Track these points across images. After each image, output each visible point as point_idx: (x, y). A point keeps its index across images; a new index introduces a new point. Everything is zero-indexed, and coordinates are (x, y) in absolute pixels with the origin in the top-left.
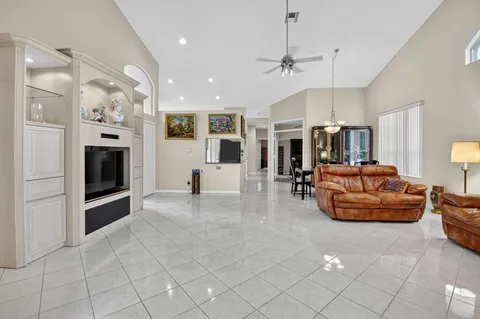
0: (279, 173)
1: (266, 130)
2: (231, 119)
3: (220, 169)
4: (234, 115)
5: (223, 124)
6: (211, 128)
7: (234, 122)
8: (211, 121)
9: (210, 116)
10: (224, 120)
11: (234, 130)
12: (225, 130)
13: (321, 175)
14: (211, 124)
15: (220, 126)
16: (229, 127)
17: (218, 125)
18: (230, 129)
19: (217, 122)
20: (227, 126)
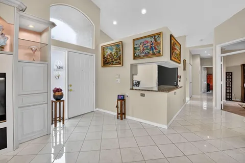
0: (227, 99)
2: (155, 40)
3: (144, 96)
4: (160, 34)
5: (147, 46)
6: (135, 53)
7: (159, 43)
8: (136, 46)
9: (134, 41)
10: (148, 42)
11: (159, 52)
12: (149, 53)
14: (135, 49)
15: (143, 50)
16: (153, 50)
17: (142, 48)
18: (155, 51)
19: (141, 45)
20: (151, 48)
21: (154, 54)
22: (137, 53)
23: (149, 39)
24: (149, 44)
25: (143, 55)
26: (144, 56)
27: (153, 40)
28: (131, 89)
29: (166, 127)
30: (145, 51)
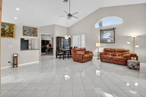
2: (35, 30)
4: (37, 29)
5: (31, 32)
7: (37, 32)
8: (24, 30)
9: (24, 27)
10: (31, 30)
11: (37, 35)
12: (32, 35)
13: (74, 51)
14: (24, 31)
15: (29, 32)
17: (28, 32)
19: (28, 30)
20: (33, 33)
22: (25, 33)
23: (32, 29)
24: (32, 31)
27: (34, 30)
29: (39, 62)
30: (30, 33)
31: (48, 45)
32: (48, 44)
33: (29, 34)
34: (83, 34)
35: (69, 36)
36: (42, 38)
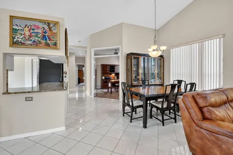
1: (84, 59)
2: (50, 29)
3: (32, 100)
4: (56, 23)
5: (37, 33)
6: (14, 38)
7: (55, 33)
8: (15, 27)
9: (12, 18)
10: (38, 28)
11: (55, 44)
12: (40, 43)
13: (201, 109)
14: (13, 31)
15: (30, 36)
16: (46, 40)
17: (27, 33)
18: (49, 42)
19: (27, 29)
20: (44, 37)
21: (48, 45)
22: (19, 38)
23: (41, 25)
24: (40, 31)
25: (30, 42)
26: (31, 45)
27: (46, 28)
28: (3, 94)
29: (63, 128)
30: (33, 39)
31: (113, 75)
32: (114, 71)
33: (28, 40)
34: (210, 37)
35: (163, 48)
36: (96, 59)
